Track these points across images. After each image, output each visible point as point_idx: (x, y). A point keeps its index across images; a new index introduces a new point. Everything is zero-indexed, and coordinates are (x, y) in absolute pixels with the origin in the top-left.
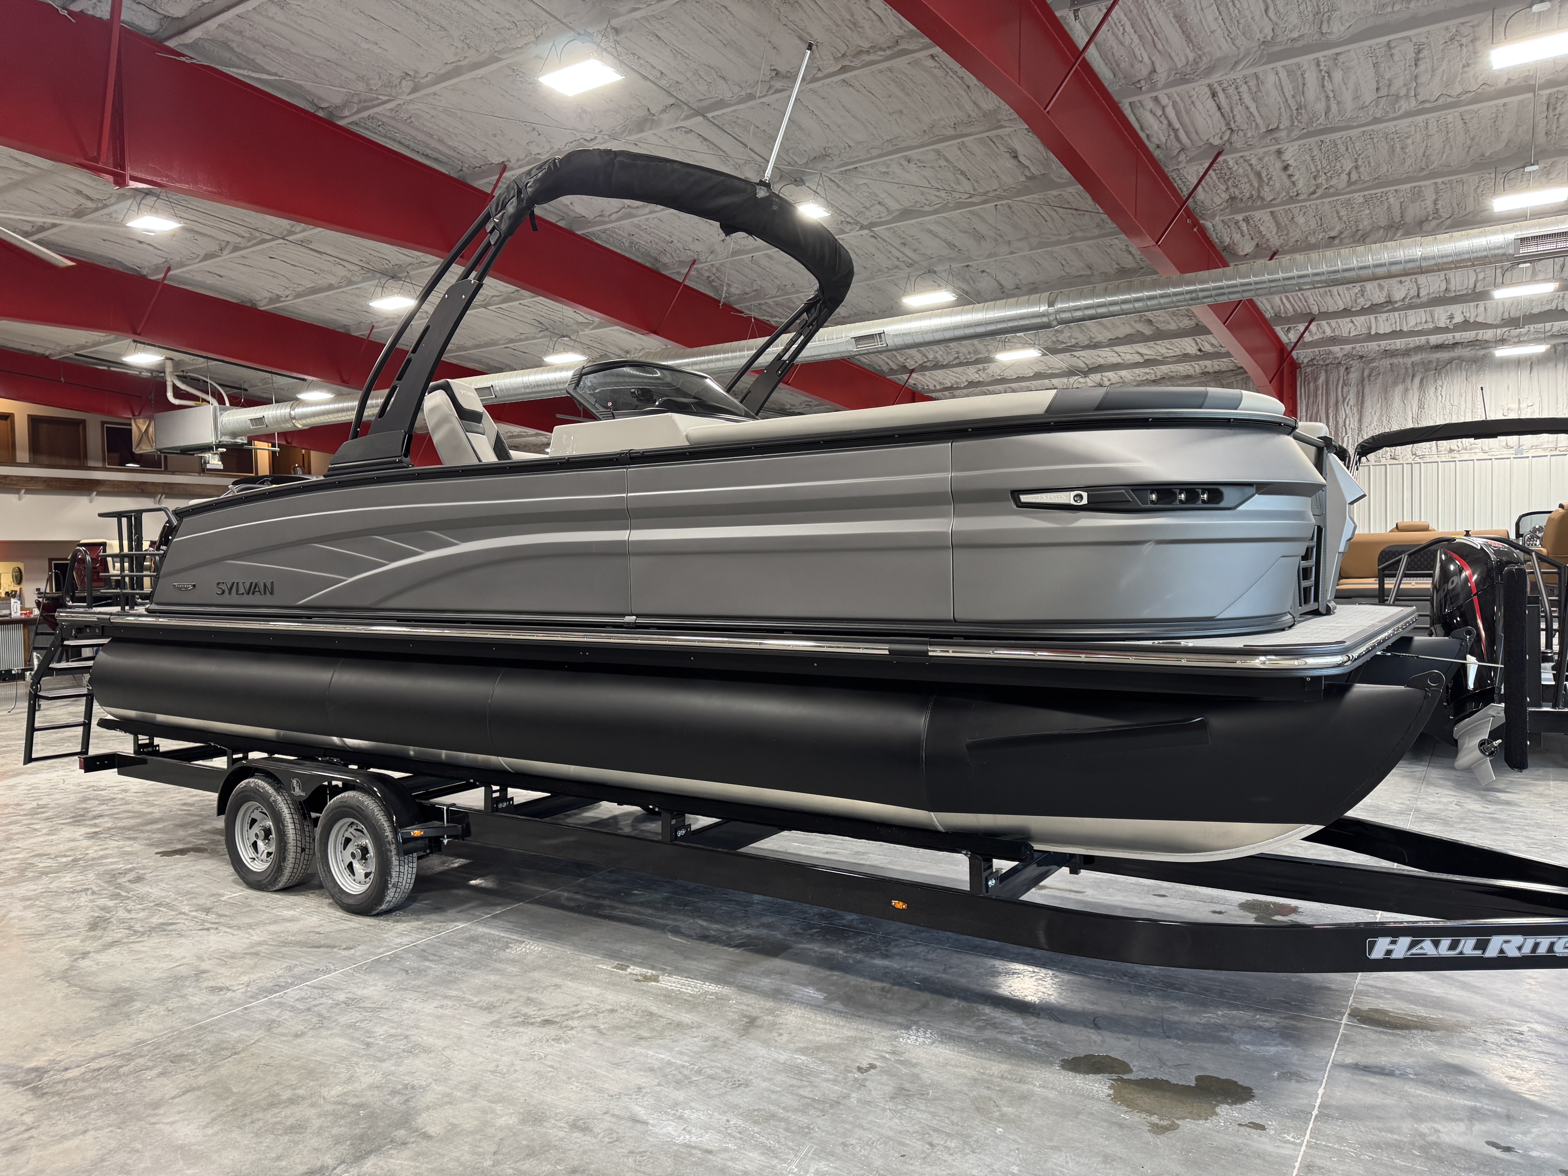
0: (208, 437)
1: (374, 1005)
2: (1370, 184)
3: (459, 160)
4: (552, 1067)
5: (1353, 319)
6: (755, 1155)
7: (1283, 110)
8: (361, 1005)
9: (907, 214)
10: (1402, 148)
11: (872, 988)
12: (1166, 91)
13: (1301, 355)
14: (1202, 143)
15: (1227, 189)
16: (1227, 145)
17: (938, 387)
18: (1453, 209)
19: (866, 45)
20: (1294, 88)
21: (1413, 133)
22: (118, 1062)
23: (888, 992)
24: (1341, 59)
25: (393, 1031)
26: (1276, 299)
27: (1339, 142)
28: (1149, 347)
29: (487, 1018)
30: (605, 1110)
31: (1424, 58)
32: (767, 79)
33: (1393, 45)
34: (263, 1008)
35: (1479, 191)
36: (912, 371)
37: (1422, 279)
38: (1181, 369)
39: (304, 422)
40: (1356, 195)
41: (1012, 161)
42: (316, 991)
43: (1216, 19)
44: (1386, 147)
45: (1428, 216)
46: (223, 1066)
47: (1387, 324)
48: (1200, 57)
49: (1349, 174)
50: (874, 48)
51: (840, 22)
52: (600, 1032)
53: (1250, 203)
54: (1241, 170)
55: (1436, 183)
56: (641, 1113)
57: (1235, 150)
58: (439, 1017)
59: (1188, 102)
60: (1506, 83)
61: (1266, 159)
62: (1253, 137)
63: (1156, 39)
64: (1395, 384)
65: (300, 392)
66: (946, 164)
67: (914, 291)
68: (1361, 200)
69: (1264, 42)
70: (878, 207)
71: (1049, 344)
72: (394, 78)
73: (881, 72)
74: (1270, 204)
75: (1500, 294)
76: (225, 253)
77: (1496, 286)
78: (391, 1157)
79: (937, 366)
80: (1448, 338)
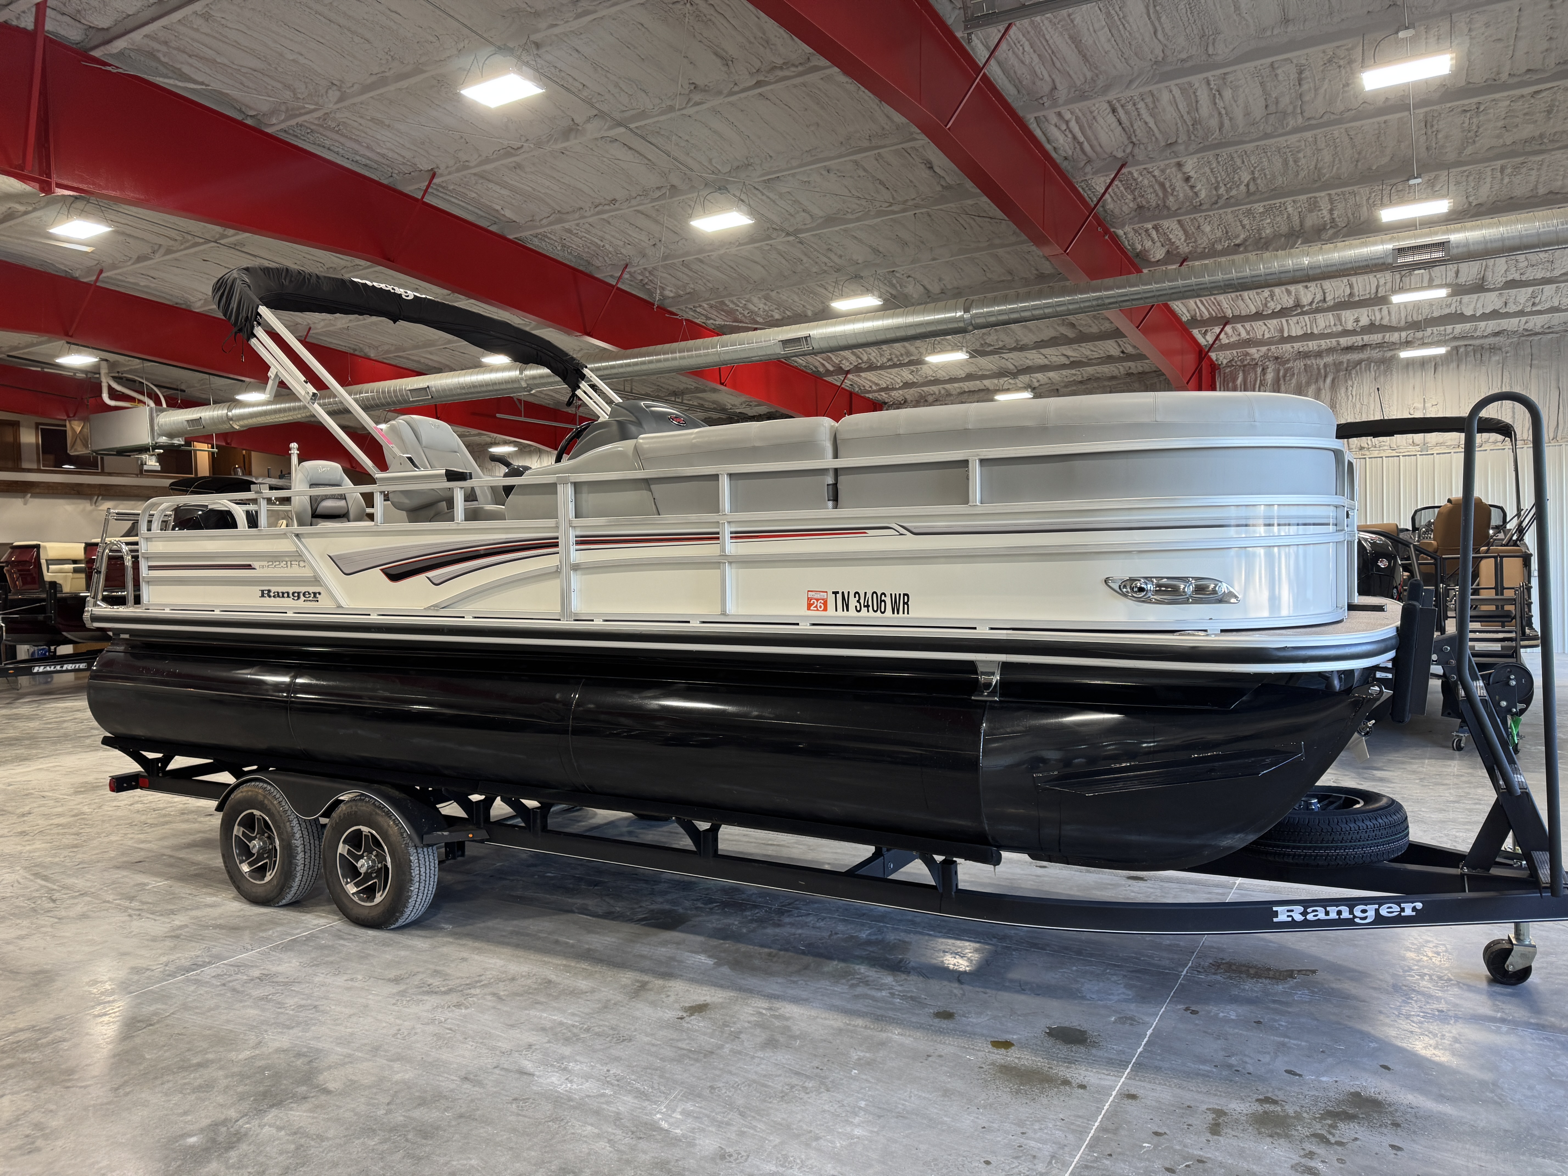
0: (145, 439)
1: (287, 980)
2: (1266, 195)
3: (388, 166)
4: (450, 1029)
5: (1266, 322)
6: (629, 1099)
7: (1180, 125)
8: (275, 980)
9: (830, 220)
10: (1295, 162)
11: (760, 954)
12: (1070, 107)
13: (1219, 357)
14: (1106, 156)
15: (1135, 199)
16: (1130, 157)
17: (874, 388)
18: (1348, 218)
19: (779, 61)
20: (1188, 105)
21: (1303, 147)
22: (35, 1035)
23: (774, 956)
24: (1230, 78)
25: (303, 1002)
26: (1191, 302)
27: (1235, 155)
28: (1074, 350)
29: (394, 989)
30: (495, 1064)
31: (1306, 78)
32: (687, 92)
33: (1276, 66)
34: (181, 984)
35: (1371, 201)
36: (848, 372)
37: (1327, 284)
38: (1106, 370)
39: (241, 423)
40: (1256, 205)
41: (928, 171)
42: (232, 968)
43: (1109, 41)
44: (1280, 160)
45: (1325, 225)
46: (138, 1036)
47: (1299, 328)
48: (1097, 76)
49: (1247, 185)
50: (787, 65)
51: (752, 40)
52: (500, 999)
53: (1157, 212)
54: (1146, 182)
55: (1329, 194)
56: (528, 1066)
57: (1137, 163)
58: (349, 989)
59: (1090, 117)
60: (1385, 102)
61: (1168, 171)
62: (1153, 150)
63: (1054, 58)
64: (1308, 384)
65: (238, 394)
66: (864, 174)
67: (842, 296)
68: (1261, 210)
69: (1156, 63)
70: (803, 214)
71: (977, 346)
72: (320, 88)
73: (795, 86)
74: (1175, 214)
75: (1397, 299)
76: (157, 255)
77: (1394, 292)
78: (291, 1109)
79: (872, 367)
80: (1357, 340)
